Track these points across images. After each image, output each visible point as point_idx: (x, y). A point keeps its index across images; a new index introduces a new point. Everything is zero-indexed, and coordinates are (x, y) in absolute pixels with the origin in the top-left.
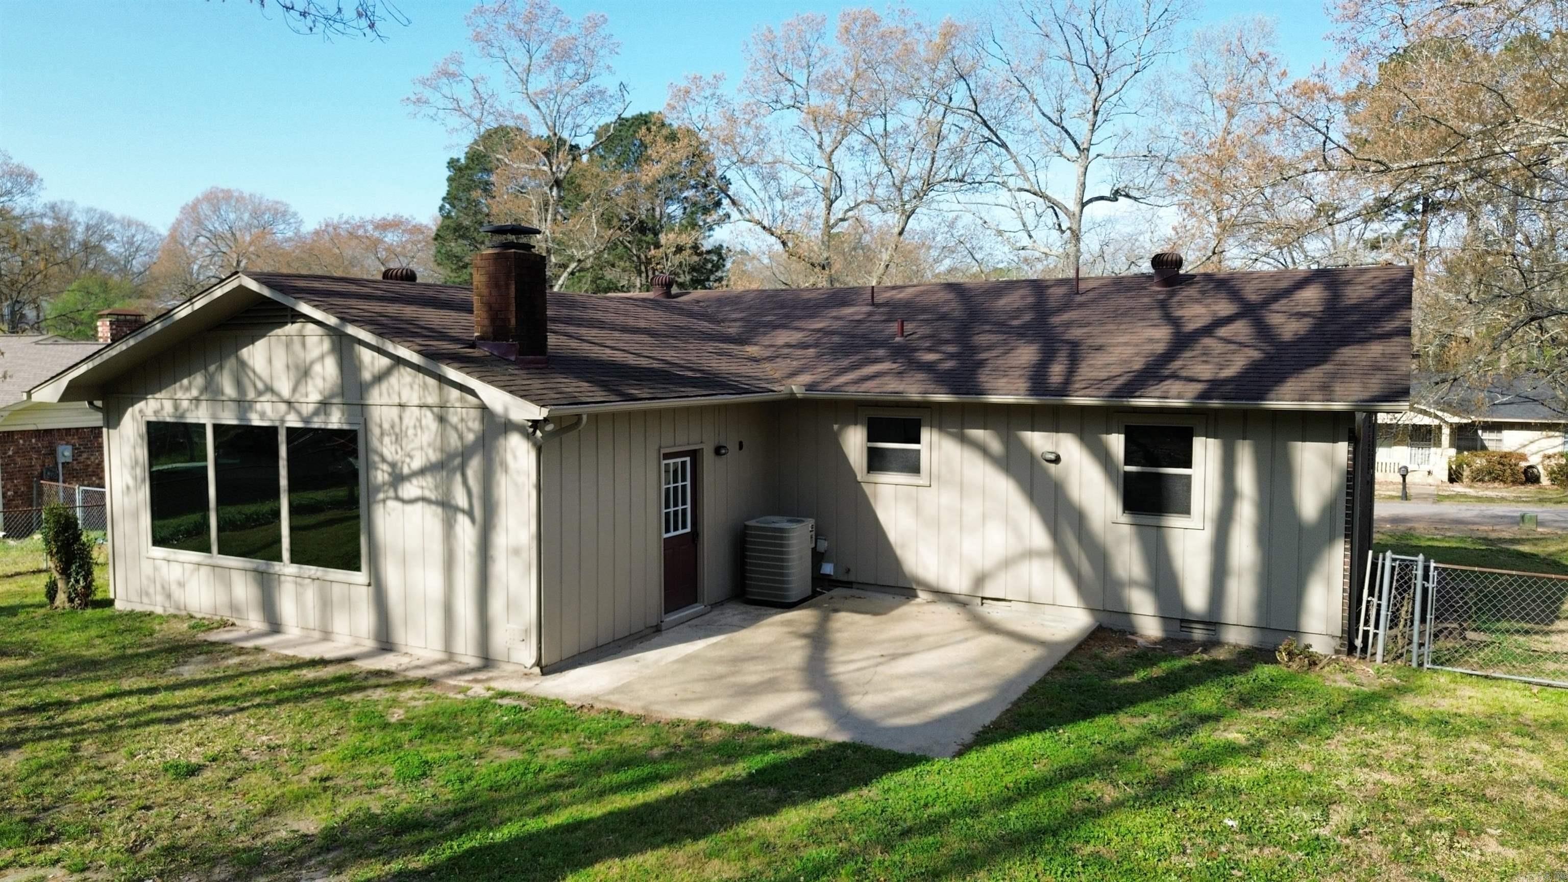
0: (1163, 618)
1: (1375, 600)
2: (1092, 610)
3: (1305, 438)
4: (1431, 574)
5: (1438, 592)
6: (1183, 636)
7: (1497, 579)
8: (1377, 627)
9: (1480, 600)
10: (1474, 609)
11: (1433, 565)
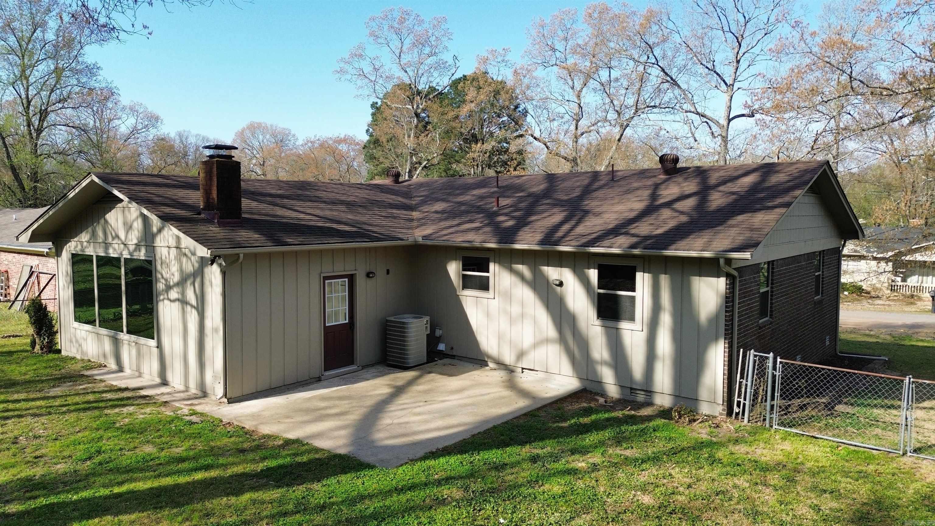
0: (622, 387)
1: (744, 381)
2: (580, 379)
3: (701, 274)
4: (778, 366)
5: (782, 378)
6: (631, 398)
7: (820, 371)
8: (745, 399)
9: (809, 385)
10: (805, 390)
11: (779, 360)
